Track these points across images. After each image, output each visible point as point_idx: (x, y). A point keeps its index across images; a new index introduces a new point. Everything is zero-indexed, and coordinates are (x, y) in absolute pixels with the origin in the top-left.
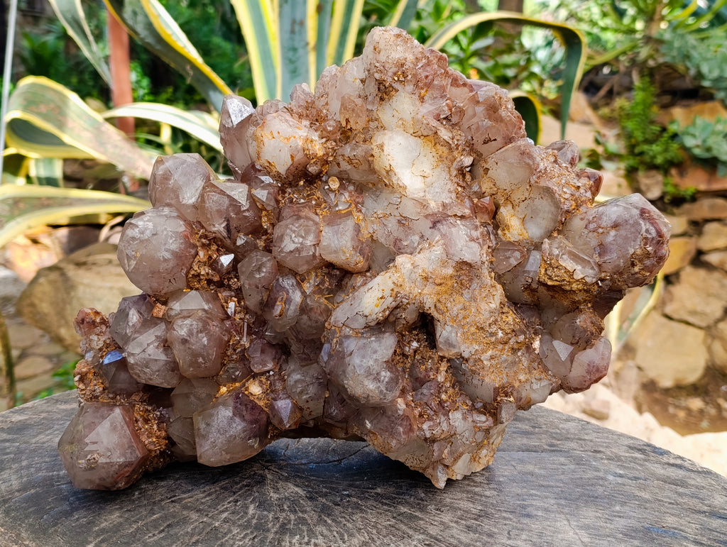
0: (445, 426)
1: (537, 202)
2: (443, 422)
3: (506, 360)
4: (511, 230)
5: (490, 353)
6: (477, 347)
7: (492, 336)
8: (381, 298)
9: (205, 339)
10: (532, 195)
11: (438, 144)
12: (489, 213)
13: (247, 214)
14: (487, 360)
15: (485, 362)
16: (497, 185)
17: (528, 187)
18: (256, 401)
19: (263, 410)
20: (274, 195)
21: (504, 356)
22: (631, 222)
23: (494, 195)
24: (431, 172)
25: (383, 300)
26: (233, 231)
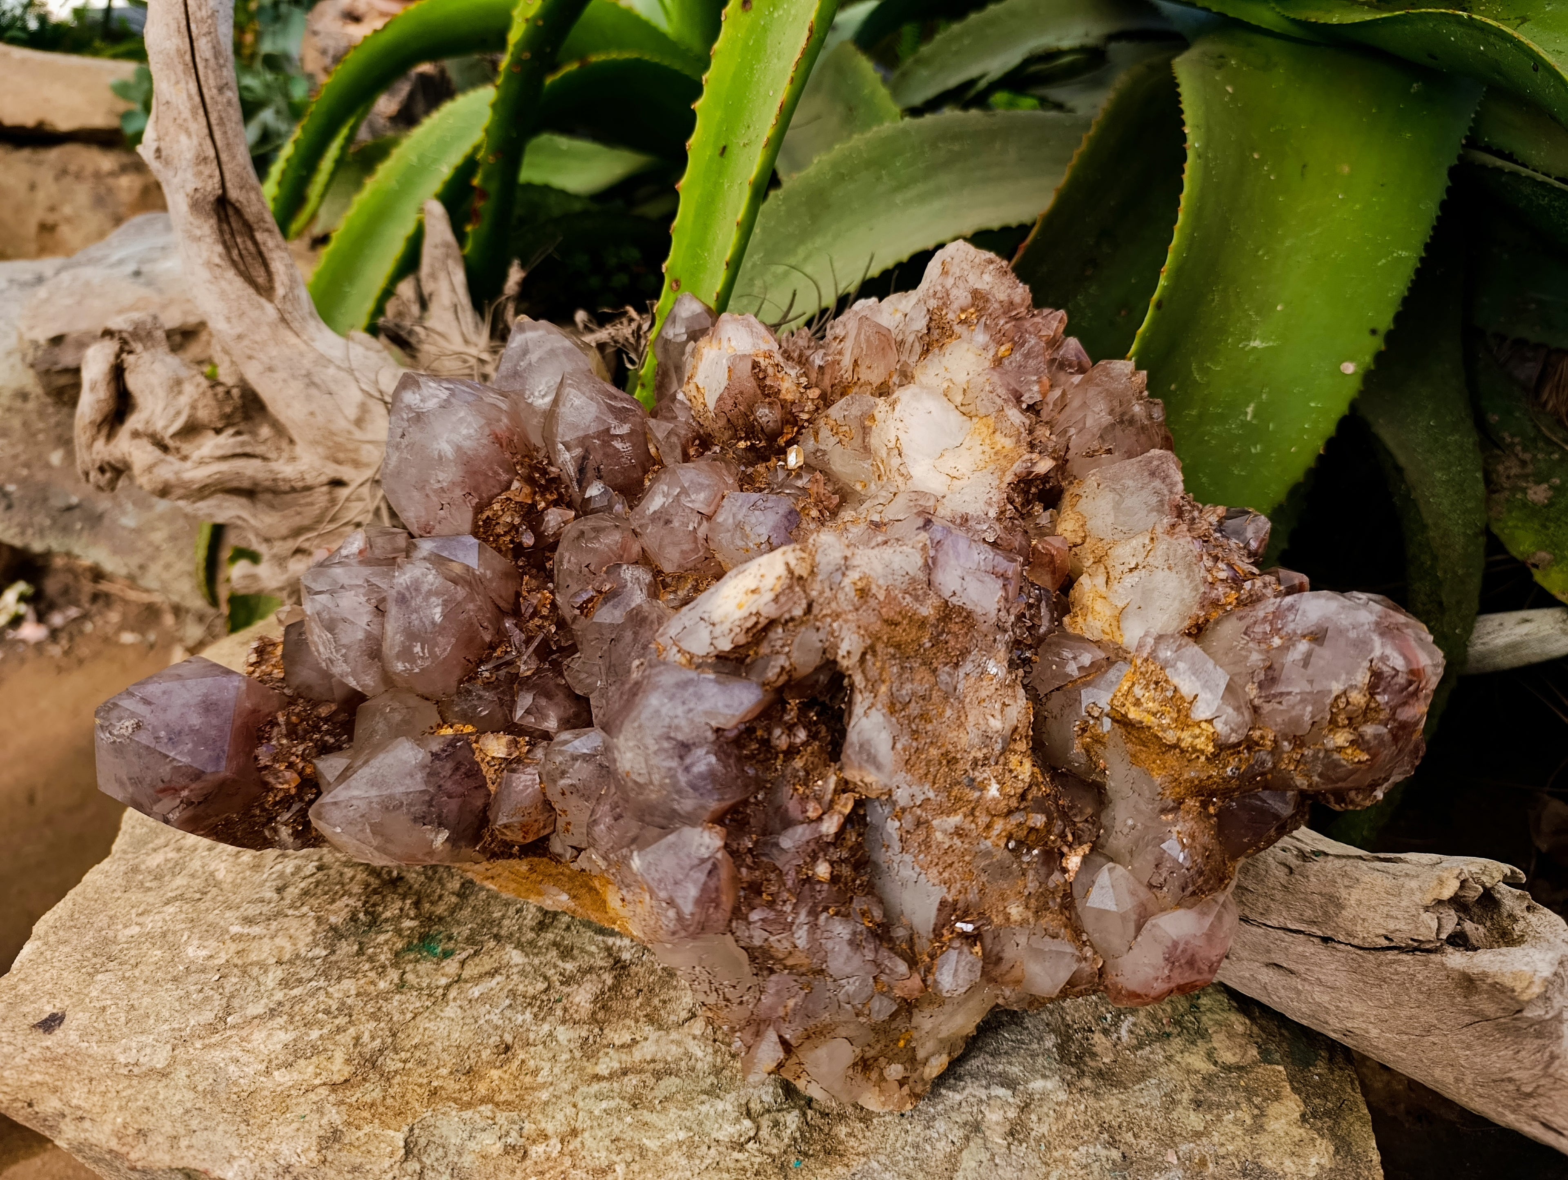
0: (801, 937)
1: (1160, 575)
2: (799, 927)
3: (988, 854)
4: (1090, 618)
5: (956, 819)
6: (931, 795)
7: (973, 788)
8: (753, 592)
9: (438, 610)
10: (1150, 559)
11: (998, 433)
12: (1053, 572)
13: (618, 445)
14: (944, 832)
15: (939, 836)
16: (1088, 527)
17: (1147, 541)
18: (483, 766)
19: (484, 785)
20: (684, 441)
21: (989, 843)
22: (1353, 634)
23: (1075, 545)
24: (969, 474)
25: (756, 596)
26: (590, 473)
